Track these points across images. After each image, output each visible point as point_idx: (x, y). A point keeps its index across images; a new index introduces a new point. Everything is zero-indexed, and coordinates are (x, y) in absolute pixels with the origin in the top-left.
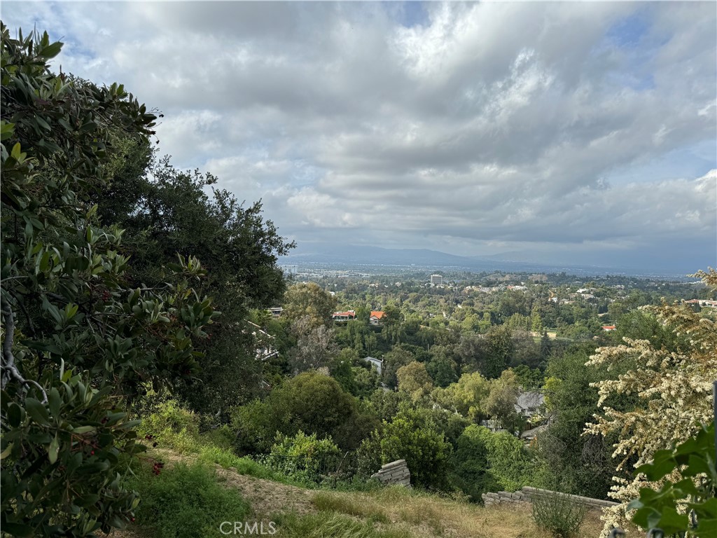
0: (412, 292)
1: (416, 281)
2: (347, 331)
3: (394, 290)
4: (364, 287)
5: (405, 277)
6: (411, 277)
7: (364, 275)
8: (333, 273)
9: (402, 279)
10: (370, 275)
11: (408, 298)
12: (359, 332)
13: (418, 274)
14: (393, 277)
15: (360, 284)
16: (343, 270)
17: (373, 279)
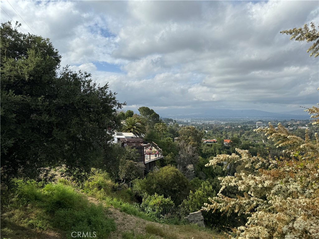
0: (246, 130)
1: (249, 125)
2: (212, 149)
3: (237, 130)
4: (222, 128)
5: (243, 123)
6: (246, 123)
7: (222, 123)
8: (207, 122)
9: (241, 124)
10: (225, 123)
11: (244, 133)
12: (218, 149)
13: (250, 122)
14: (237, 123)
15: (220, 127)
16: (212, 120)
17: (226, 125)
